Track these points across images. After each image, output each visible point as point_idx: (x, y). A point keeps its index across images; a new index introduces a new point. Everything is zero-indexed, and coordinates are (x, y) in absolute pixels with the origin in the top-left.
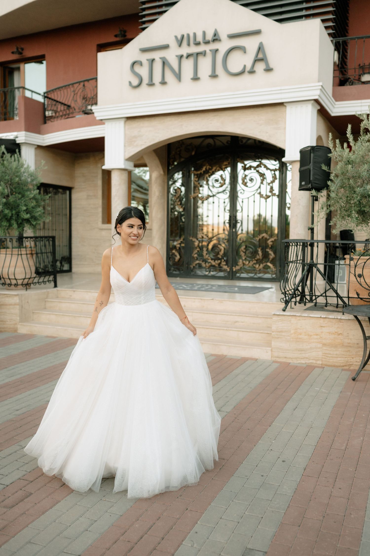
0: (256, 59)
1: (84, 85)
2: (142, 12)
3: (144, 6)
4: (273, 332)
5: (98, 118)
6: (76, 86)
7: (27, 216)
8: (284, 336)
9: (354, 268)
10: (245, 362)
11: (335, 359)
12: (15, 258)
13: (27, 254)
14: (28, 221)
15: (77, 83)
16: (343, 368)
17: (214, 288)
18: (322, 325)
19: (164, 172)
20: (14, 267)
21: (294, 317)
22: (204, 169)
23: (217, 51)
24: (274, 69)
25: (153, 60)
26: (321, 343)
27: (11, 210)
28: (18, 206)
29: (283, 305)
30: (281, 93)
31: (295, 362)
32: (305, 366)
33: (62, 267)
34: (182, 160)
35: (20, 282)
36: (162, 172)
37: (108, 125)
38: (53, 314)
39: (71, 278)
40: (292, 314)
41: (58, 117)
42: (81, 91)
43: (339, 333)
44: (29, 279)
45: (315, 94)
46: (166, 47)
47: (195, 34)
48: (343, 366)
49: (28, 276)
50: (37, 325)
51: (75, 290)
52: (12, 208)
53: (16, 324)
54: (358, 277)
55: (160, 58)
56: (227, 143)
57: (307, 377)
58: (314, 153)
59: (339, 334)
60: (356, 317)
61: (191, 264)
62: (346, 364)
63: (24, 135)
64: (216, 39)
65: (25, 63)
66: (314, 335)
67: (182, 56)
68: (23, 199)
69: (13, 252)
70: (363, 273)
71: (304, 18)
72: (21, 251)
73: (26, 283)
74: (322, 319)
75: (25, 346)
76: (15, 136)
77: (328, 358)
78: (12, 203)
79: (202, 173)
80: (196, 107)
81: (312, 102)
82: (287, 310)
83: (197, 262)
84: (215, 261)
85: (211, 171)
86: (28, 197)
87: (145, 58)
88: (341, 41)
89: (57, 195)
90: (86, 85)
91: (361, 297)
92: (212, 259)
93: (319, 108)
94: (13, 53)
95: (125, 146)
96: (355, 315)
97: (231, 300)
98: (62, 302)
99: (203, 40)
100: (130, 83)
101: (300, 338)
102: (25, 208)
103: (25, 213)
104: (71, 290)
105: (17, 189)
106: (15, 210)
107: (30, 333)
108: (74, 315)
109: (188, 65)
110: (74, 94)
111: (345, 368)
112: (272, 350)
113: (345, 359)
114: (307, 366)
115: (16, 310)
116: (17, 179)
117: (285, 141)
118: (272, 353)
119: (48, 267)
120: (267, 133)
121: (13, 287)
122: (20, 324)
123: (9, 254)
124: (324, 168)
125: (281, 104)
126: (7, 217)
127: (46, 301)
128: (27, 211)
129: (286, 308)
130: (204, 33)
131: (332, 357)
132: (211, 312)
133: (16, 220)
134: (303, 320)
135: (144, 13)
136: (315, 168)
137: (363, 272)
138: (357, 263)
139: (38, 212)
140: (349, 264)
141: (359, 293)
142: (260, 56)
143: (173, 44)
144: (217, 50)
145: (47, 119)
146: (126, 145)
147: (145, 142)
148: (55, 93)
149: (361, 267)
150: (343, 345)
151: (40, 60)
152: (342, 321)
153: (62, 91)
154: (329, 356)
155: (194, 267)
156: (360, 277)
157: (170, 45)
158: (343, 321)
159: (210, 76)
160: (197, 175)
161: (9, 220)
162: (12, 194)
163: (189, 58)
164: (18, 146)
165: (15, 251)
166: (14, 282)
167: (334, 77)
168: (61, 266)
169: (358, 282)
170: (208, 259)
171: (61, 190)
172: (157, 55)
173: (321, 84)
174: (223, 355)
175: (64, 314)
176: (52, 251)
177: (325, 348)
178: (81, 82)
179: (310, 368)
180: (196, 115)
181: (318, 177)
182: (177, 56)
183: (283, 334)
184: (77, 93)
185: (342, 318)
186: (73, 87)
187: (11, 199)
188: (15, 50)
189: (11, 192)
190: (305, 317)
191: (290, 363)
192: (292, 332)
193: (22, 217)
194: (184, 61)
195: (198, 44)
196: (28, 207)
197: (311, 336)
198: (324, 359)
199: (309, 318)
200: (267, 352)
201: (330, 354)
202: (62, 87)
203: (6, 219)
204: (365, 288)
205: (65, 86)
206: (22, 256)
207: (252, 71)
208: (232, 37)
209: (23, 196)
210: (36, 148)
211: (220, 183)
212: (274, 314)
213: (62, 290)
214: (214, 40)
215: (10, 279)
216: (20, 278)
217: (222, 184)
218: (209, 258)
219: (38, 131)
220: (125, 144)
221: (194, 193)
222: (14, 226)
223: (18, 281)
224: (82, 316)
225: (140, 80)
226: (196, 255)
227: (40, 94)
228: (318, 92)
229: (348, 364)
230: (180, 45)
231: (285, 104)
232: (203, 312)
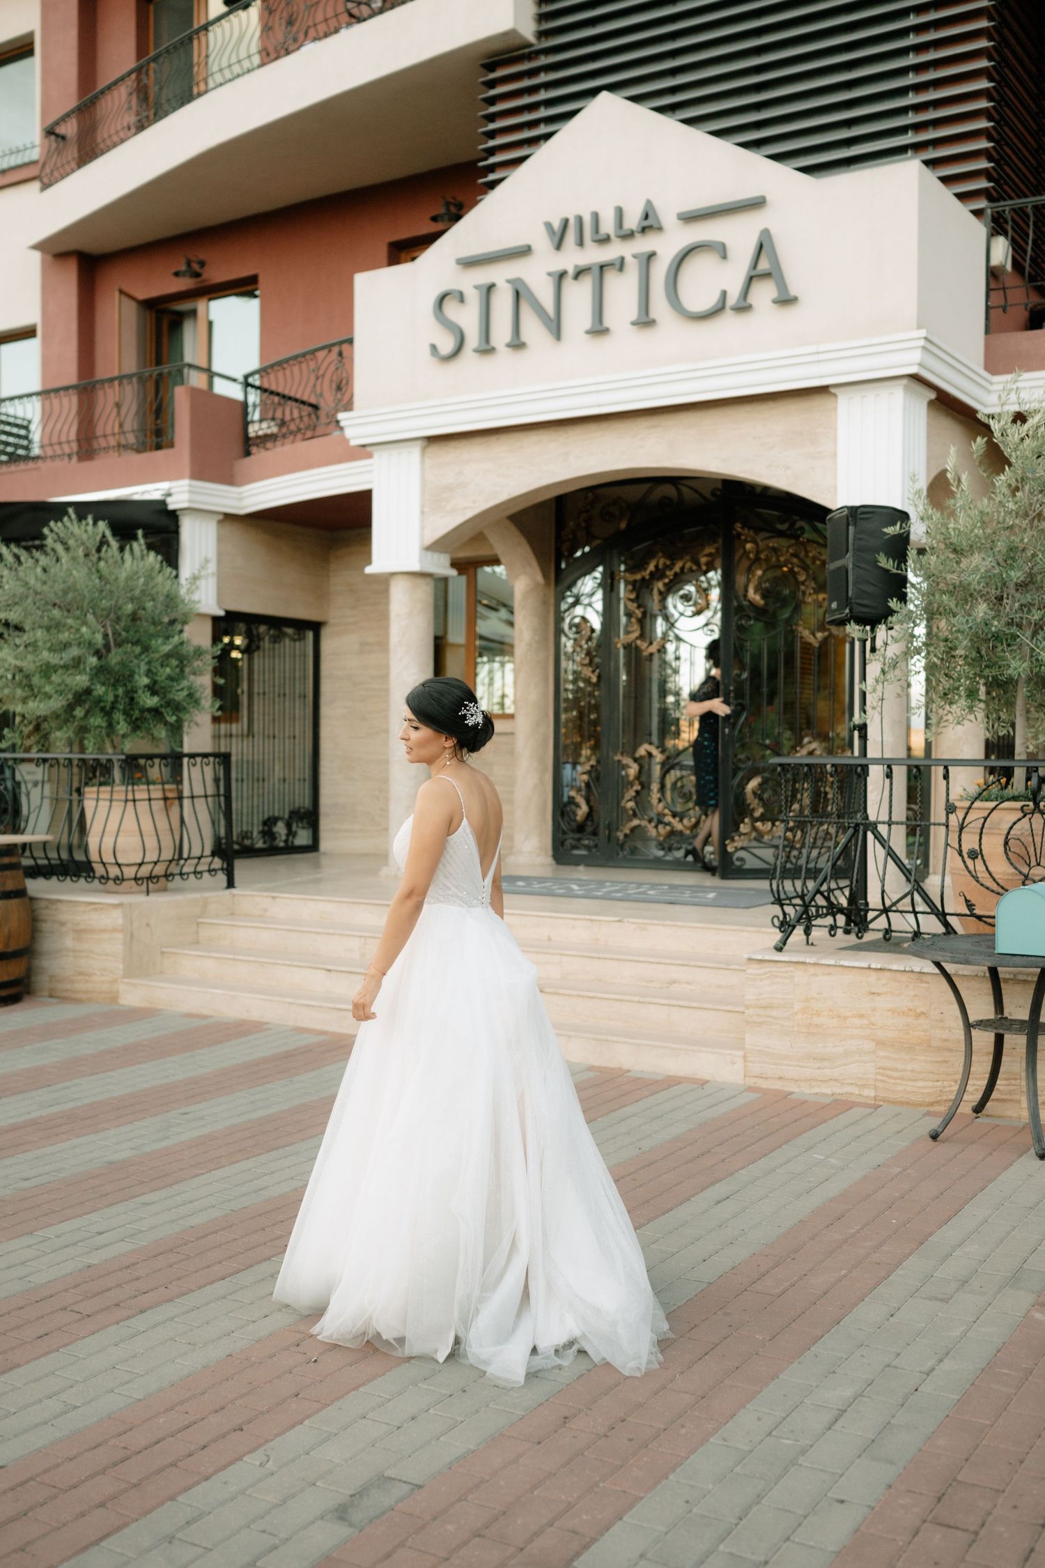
0: (754, 273)
1: (340, 354)
2: (486, 159)
3: (492, 143)
4: (748, 1007)
5: (353, 443)
6: (321, 355)
7: (151, 701)
8: (776, 1018)
9: (957, 834)
10: (669, 1086)
11: (908, 1083)
12: (117, 808)
13: (150, 800)
14: (156, 712)
15: (323, 348)
16: (931, 1109)
17: (652, 892)
18: (873, 990)
19: (545, 576)
20: (115, 834)
21: (801, 967)
22: (651, 567)
23: (653, 258)
24: (800, 298)
25: (490, 288)
26: (873, 1040)
27: (114, 686)
28: (132, 675)
29: (777, 936)
30: (819, 361)
31: (807, 1091)
32: (828, 1101)
33: (291, 838)
34: (597, 542)
35: (129, 872)
36: (540, 578)
37: (380, 459)
38: (209, 957)
39: (317, 866)
40: (794, 959)
41: (284, 436)
42: (332, 368)
43: (918, 1011)
44: (156, 863)
45: (910, 361)
46: (524, 252)
47: (596, 217)
48: (932, 1104)
49: (152, 856)
50: (166, 985)
51: (274, 894)
52: (118, 681)
53: (114, 981)
54: (969, 857)
55: (508, 281)
56: (713, 494)
57: (814, 1127)
58: (855, 525)
59: (918, 1015)
60: (938, 964)
61: (617, 829)
62: (939, 1098)
63: (187, 488)
64: (649, 224)
65: (210, 299)
66: (853, 1016)
67: (562, 275)
68: (143, 656)
69: (114, 794)
70: (983, 847)
71: (910, 153)
72: (133, 791)
73: (148, 875)
74: (872, 973)
75: (120, 1036)
76: (163, 492)
77: (892, 1081)
78: (117, 668)
79: (647, 577)
80: (599, 406)
81: (905, 381)
82: (786, 948)
83: (636, 822)
84: (681, 821)
85: (670, 573)
86: (158, 652)
87: (470, 282)
88: (1007, 209)
89: (279, 642)
90: (345, 354)
91: (977, 912)
92: (674, 815)
93: (933, 396)
94: (177, 274)
95: (422, 513)
96: (939, 959)
97: (668, 922)
98: (237, 926)
99: (616, 232)
100: (434, 348)
101: (817, 1026)
102: (146, 681)
103: (148, 694)
104: (265, 894)
105: (132, 633)
106: (125, 685)
107: (146, 1005)
108: (261, 960)
109: (578, 297)
110: (317, 378)
111: (936, 1108)
112: (745, 1057)
113: (936, 1084)
114: (836, 1100)
115: (115, 946)
116: (130, 607)
117: (835, 488)
118: (745, 1066)
119: (252, 838)
120: (789, 468)
121: (111, 883)
122: (126, 980)
123: (105, 800)
124: (886, 563)
125: (823, 390)
126: (102, 704)
127: (198, 924)
128: (153, 689)
129: (785, 944)
130: (620, 213)
131: (902, 1079)
132: (609, 956)
133: (126, 713)
134: (824, 974)
135: (492, 160)
136: (863, 565)
137: (980, 845)
138: (964, 818)
139: (182, 689)
140: (944, 821)
141: (973, 902)
142: (764, 265)
143: (542, 243)
144: (651, 256)
145: (251, 442)
146: (426, 510)
147: (474, 502)
148: (272, 376)
149: (973, 830)
150: (929, 1046)
151: (250, 288)
152: (924, 978)
153: (288, 372)
154: (895, 1074)
155: (626, 835)
156: (973, 859)
157: (534, 247)
158: (929, 977)
159: (634, 324)
160: (634, 583)
161: (108, 713)
162: (119, 645)
163: (581, 277)
164: (173, 516)
165: (120, 791)
166: (113, 871)
167: (988, 309)
168: (288, 835)
169: (970, 872)
170: (665, 815)
171: (290, 631)
172: (500, 274)
173: (923, 333)
174: (620, 1069)
175: (237, 957)
176: (222, 791)
177: (882, 1054)
178: (334, 345)
179: (842, 1105)
180: (604, 425)
181: (869, 589)
182: (550, 274)
183: (774, 1013)
184: (323, 375)
185: (925, 970)
186: (315, 357)
187: (114, 658)
188: (183, 268)
189: (115, 640)
190: (828, 965)
191: (791, 1093)
192: (797, 1007)
193: (142, 703)
194: (568, 284)
195: (606, 240)
196: (158, 678)
197: (846, 1018)
198: (880, 1084)
199: (840, 969)
200: (733, 1063)
201: (896, 1070)
202: (287, 361)
203: (102, 709)
204: (987, 888)
205: (295, 358)
206: (137, 803)
207: (743, 304)
208: (690, 218)
209: (146, 649)
210: (219, 522)
211: (695, 604)
212: (750, 959)
213: (243, 895)
214: (644, 230)
215: (104, 864)
216: (132, 861)
217: (699, 607)
218: (667, 811)
219: (229, 479)
220: (423, 506)
221: (627, 632)
222: (119, 727)
223: (124, 869)
224: (279, 962)
225: (459, 339)
226: (631, 804)
227: (234, 380)
228: (917, 356)
229: (945, 1098)
230: (559, 246)
231: (833, 390)
232: (588, 954)
